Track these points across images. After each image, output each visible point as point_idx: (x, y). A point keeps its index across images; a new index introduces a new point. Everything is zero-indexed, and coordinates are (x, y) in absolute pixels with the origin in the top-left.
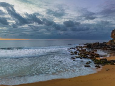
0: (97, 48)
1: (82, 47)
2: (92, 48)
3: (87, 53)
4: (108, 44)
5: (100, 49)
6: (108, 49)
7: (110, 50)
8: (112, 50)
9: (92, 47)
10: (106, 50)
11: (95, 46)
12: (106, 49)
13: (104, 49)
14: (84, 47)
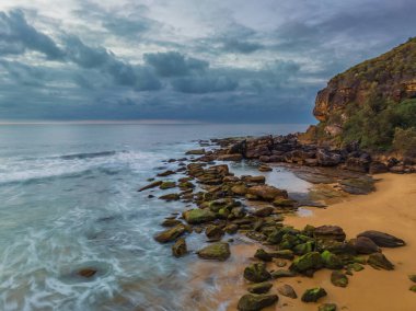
0: (268, 158)
1: (210, 153)
2: (251, 158)
3: (237, 189)
4: (303, 142)
5: (280, 161)
6: (310, 161)
7: (318, 165)
8: (323, 166)
9: (249, 155)
10: (302, 168)
11: (261, 150)
12: (305, 164)
13: (295, 162)
14: (219, 152)
